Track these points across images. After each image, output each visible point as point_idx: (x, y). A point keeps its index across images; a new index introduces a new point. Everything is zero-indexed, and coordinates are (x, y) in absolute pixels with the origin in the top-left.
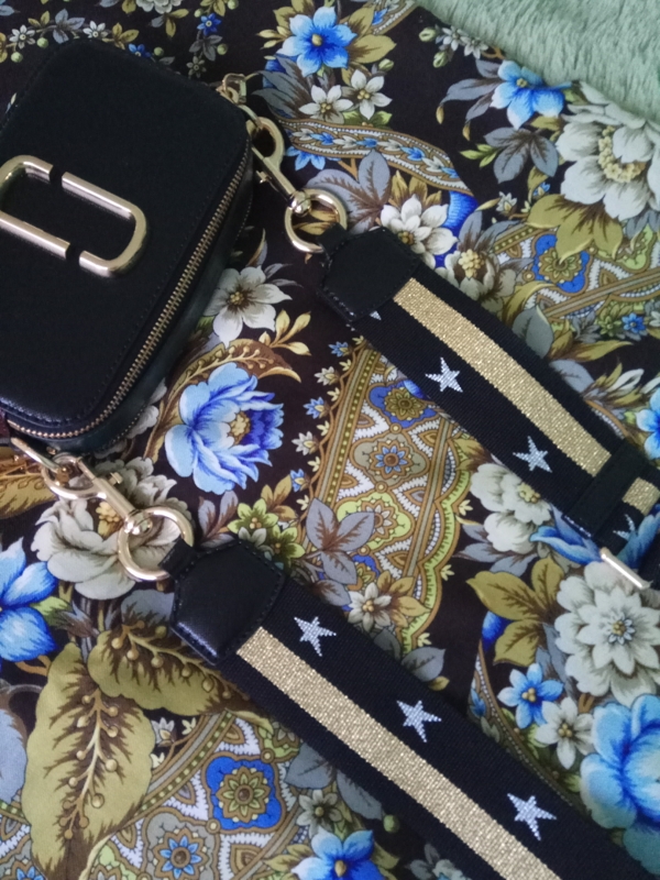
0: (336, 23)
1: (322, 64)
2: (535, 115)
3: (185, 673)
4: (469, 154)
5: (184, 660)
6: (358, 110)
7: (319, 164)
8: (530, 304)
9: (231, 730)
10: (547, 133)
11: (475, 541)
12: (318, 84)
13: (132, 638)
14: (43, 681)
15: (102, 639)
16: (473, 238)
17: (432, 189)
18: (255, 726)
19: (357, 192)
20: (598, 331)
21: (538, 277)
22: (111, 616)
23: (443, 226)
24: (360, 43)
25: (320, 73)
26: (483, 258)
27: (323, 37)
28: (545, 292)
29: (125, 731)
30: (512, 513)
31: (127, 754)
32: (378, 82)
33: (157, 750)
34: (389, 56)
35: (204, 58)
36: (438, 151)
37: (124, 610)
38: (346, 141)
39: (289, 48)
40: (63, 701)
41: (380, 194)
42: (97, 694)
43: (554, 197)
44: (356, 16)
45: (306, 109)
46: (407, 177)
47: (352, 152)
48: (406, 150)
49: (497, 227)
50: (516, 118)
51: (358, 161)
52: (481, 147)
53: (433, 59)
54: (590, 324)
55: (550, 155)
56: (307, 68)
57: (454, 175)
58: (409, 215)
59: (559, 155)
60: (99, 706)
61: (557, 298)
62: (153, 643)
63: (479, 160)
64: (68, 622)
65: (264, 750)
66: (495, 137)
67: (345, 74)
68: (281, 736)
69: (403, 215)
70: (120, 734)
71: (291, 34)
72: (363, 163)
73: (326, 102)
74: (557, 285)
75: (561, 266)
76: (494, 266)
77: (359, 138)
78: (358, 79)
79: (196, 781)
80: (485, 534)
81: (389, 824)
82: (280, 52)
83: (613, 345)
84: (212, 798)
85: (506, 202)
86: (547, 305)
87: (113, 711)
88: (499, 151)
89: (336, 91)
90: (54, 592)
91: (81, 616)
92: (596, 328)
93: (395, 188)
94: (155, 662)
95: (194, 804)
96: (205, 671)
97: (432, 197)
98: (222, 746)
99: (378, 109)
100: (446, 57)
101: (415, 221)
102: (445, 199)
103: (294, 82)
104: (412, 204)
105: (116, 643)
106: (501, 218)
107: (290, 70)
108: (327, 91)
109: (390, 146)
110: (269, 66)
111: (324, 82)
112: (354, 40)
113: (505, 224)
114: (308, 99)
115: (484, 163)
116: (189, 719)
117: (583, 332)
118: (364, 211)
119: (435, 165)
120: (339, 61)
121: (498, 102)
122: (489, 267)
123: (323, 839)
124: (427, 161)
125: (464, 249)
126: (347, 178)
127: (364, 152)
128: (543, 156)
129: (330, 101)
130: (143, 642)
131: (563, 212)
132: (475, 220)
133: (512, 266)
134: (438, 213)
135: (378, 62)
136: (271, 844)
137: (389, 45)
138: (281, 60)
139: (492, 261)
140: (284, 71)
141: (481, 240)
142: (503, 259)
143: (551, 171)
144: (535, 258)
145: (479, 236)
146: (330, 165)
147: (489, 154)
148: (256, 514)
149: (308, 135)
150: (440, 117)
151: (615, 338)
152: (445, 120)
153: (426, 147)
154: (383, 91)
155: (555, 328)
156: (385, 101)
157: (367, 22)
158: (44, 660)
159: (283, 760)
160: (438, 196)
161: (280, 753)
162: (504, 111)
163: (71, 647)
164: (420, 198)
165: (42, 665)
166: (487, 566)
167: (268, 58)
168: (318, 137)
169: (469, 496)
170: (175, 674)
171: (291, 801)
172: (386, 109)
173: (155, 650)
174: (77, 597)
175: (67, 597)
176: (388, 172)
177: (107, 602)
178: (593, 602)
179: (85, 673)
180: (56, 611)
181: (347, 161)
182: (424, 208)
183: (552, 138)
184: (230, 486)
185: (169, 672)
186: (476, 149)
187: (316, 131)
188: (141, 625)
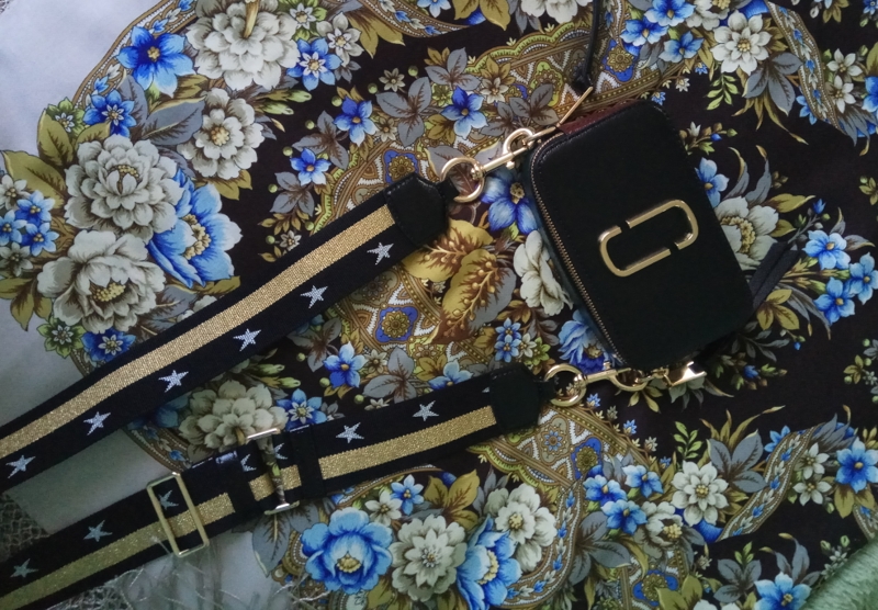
0: (868, 482)
1: (841, 465)
2: (759, 597)
3: (466, 301)
4: (748, 547)
5: (473, 301)
6: (801, 481)
7: (768, 448)
8: (633, 560)
9: (430, 322)
10: (743, 600)
11: (498, 480)
12: (829, 459)
13: (490, 273)
14: (476, 224)
15: (493, 257)
16: (689, 537)
17: (728, 518)
18: (429, 335)
19: (742, 468)
20: (603, 595)
21: (650, 572)
22: (504, 262)
23: (703, 519)
24: (850, 494)
25: (836, 463)
26: (674, 541)
27: (860, 470)
28: (639, 572)
29: (443, 266)
30: (506, 505)
31: (431, 266)
32: (818, 499)
33: (430, 283)
34: (836, 511)
35: (875, 385)
36: (756, 527)
37: (506, 269)
38: (781, 469)
39: (858, 445)
40: (463, 235)
41: (737, 483)
42: (464, 253)
43: (700, 593)
44: (870, 496)
45: (815, 447)
46: (743, 503)
47: (770, 471)
48: (762, 506)
49: (692, 554)
50: (763, 586)
51: (761, 473)
52: (751, 556)
53: (827, 541)
54: (610, 594)
55: (727, 597)
56: (842, 455)
57: (735, 533)
58: (717, 498)
59: (726, 604)
60: (458, 253)
61: (633, 579)
62: (485, 285)
63: (741, 551)
64: (505, 238)
65: (415, 338)
66: (756, 568)
67: (831, 479)
68: (420, 349)
69: (718, 495)
70: (442, 263)
71: (867, 449)
72: (759, 476)
73: (815, 462)
74: (641, 582)
75: (653, 587)
76: (667, 547)
77: (781, 479)
78: (825, 486)
79: (409, 301)
80: (499, 488)
81: (360, 398)
82: (858, 439)
83: (591, 601)
84: (399, 308)
85: (705, 563)
86: (631, 570)
87: (454, 261)
88: (743, 567)
89: (820, 470)
90: (520, 233)
91: (506, 245)
92: (607, 596)
93: (737, 493)
94: (475, 285)
95: (398, 298)
96: (465, 313)
97: (724, 516)
98: (423, 316)
99: (799, 495)
100: (827, 551)
101: (712, 501)
102: (719, 524)
103: (835, 444)
104: (723, 502)
105: (489, 264)
106: (696, 558)
107: (844, 442)
108: (823, 464)
109: (769, 496)
110: (851, 429)
111: (829, 464)
112: (853, 490)
113: (692, 560)
114: (821, 450)
115: (738, 555)
116: (441, 301)
117: (605, 587)
118: (729, 468)
119: (746, 523)
120: (841, 477)
121: (782, 578)
122: (667, 543)
123: (362, 360)
124: (750, 518)
125: (683, 529)
126: (754, 462)
127: (767, 479)
128: (728, 593)
129: (815, 465)
130: (487, 279)
131: (689, 599)
132: (699, 540)
133: (663, 558)
134: (712, 517)
135: (833, 503)
136: (367, 334)
137: (844, 513)
138: (851, 439)
139: (670, 546)
140: (844, 439)
141: (686, 541)
142: (670, 554)
143: (717, 596)
144: (664, 574)
145: (689, 541)
146: (765, 454)
147: (744, 559)
148: (542, 354)
149: (793, 445)
150: (784, 535)
151: (594, 605)
152: (781, 538)
153: (761, 521)
154: (811, 502)
155: (613, 571)
156: (804, 501)
157: (864, 503)
158: (487, 226)
159: (408, 347)
160: (723, 521)
161: (412, 346)
162: (772, 579)
163: (490, 239)
164: (725, 509)
165: (484, 224)
166: (482, 485)
167: (856, 430)
168: (789, 451)
169: (521, 482)
170: (467, 295)
171: (385, 348)
172: (798, 501)
173: (481, 285)
174: (517, 244)
175: (518, 240)
176: (749, 491)
177: (512, 261)
178: (448, 545)
179: (476, 247)
180: (511, 233)
181: (764, 466)
182: (718, 510)
183: (738, 602)
184: (561, 342)
185: (468, 292)
186: (751, 552)
187: (794, 451)
188: (497, 278)
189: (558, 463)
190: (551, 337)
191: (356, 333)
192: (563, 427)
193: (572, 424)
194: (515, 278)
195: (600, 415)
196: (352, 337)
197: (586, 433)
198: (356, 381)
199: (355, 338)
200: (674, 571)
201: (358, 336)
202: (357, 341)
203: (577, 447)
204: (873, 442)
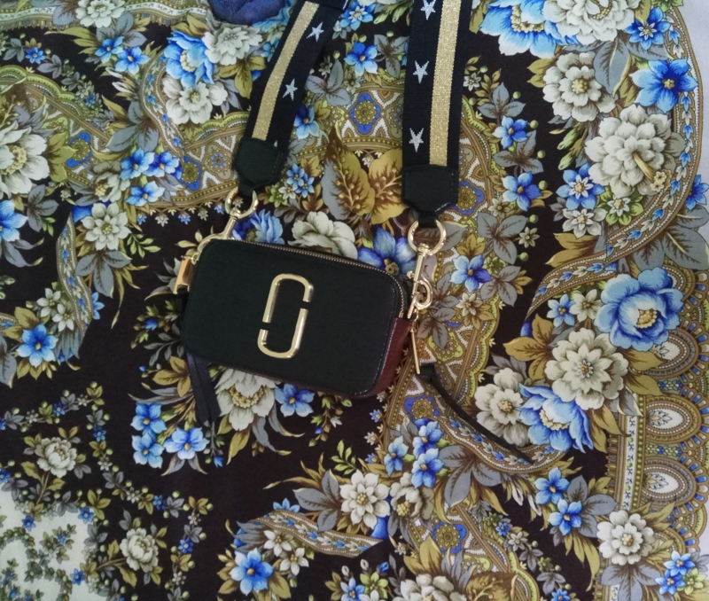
0: (24, 343)
1: (48, 335)
2: (17, 211)
3: (347, 172)
4: (51, 231)
5: (344, 177)
6: (60, 300)
7: (96, 296)
8: (107, 150)
9: (348, 137)
10: (25, 200)
11: (230, 106)
12: (57, 330)
13: (352, 203)
14: (391, 220)
15: (361, 214)
16: (89, 197)
17: (78, 233)
18: (340, 129)
19: (98, 268)
20: (103, 113)
21: (91, 155)
22: (352, 219)
23: (91, 215)
24: (26, 325)
25: (52, 333)
26: (95, 186)
27: (35, 344)
28: (96, 147)
29: (380, 175)
31: (386, 168)
32: (41, 302)
33: (376, 157)
34: (24, 306)
35: (76, 400)
36: (58, 246)
37: (347, 216)
38: (77, 293)
39: (50, 357)
40: (390, 206)
41: (93, 256)
42: (378, 196)
43: (53, 178)
44: (14, 336)
45: (71, 327)
46: (78, 250)
47: (81, 285)
48: (66, 260)
49: (77, 191)
50: (21, 221)
51: (85, 277)
52: (45, 229)
53: (12, 285)
54: (100, 118)
56: (53, 341)
57: (65, 229)
58: (95, 235)
59: (32, 188)
60: (381, 192)
61: (96, 140)
62: (347, 194)
63: (53, 225)
64: (367, 233)
66: (36, 226)
67: (46, 321)
68: (336, 116)
69: (96, 238)
70: (382, 175)
71: (44, 361)
72: (85, 275)
73: (63, 319)
74: (90, 144)
75: (80, 149)
76: (96, 178)
77: (71, 287)
78: (45, 313)
79: (374, 134)
80: (225, 103)
82: (54, 360)
83: (108, 103)
84: (374, 123)
85: (65, 195)
86: (102, 143)
87: (378, 185)
88: (44, 217)
89: (56, 318)
90: (363, 246)
91: (361, 229)
92: (101, 115)
93: (87, 251)
95: (381, 128)
96: (341, 165)
97: (81, 230)
98: (356, 136)
99: (54, 291)
100: (6, 279)
101: (97, 231)
102: (79, 223)
103: (63, 341)
104: (89, 237)
105: (358, 207)
106: (72, 191)
108: (57, 323)
109: (68, 271)
110: (63, 360)
111: (54, 327)
112: (27, 329)
113: (74, 187)
114: (67, 329)
115: (52, 220)
116: (357, 155)
117: (107, 119)
118: (105, 259)
119: (63, 243)
120: (42, 328)
121: (15, 236)
122: (98, 180)
124: (65, 247)
125: (97, 197)
126: (95, 278)
127: (78, 278)
128: (38, 195)
129: (62, 317)
130: (350, 198)
131: (56, 168)
132: (81, 202)
133: (92, 170)
134: (87, 223)
135: (31, 309)
137: (18, 310)
138: (58, 355)
139: (95, 181)
140: (61, 351)
141: (88, 193)
142: (90, 177)
143: (42, 187)
144: (81, 162)
145: (87, 195)
146: (94, 290)
147: (47, 223)
149: (84, 314)
150: (40, 261)
151: (103, 103)
153: (59, 253)
154: (43, 295)
155: (112, 132)
156: (48, 291)
157: (13, 329)
158: (384, 226)
159: (344, 109)
160: (79, 228)
161: (343, 112)
162: (20, 230)
163: (374, 222)
164: (85, 235)
165: (387, 226)
166: (237, 94)
167: (59, 364)
168: (83, 307)
169: (212, 118)
170: (350, 176)
171: (356, 95)
172: (51, 287)
173: (349, 191)
174: (357, 237)
175: (360, 241)
176: (81, 260)
177: (349, 225)
179: (375, 207)
180: (367, 239)
181: (87, 283)
182: (87, 230)
183: (26, 196)
185: (351, 179)
186: (47, 231)
188: (346, 205)
189: (203, 152)
190: (282, 212)
191: (379, 82)
192: (221, 175)
193: (217, 182)
194: (336, 217)
195: (208, 204)
196: (378, 77)
197: (205, 185)
198: (349, 60)
199: (376, 78)
200: (78, 171)
201: (376, 81)
202: (374, 79)
203: (202, 172)
204: (44, 368)
